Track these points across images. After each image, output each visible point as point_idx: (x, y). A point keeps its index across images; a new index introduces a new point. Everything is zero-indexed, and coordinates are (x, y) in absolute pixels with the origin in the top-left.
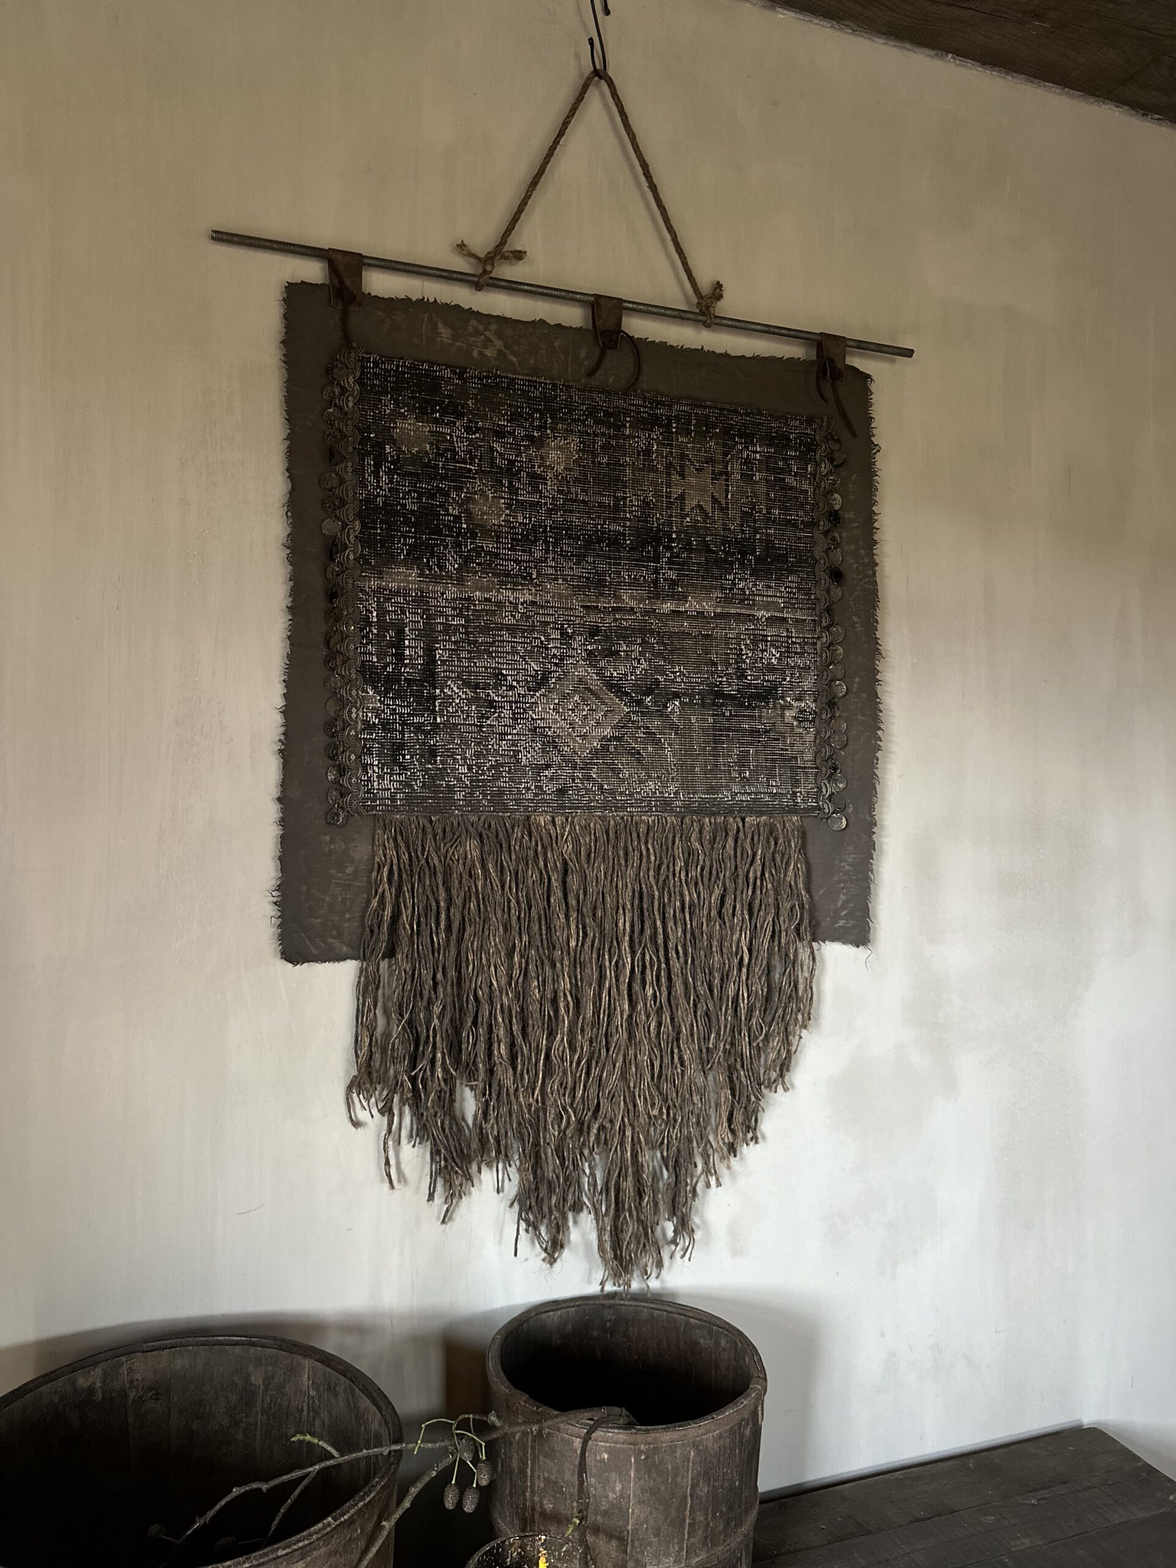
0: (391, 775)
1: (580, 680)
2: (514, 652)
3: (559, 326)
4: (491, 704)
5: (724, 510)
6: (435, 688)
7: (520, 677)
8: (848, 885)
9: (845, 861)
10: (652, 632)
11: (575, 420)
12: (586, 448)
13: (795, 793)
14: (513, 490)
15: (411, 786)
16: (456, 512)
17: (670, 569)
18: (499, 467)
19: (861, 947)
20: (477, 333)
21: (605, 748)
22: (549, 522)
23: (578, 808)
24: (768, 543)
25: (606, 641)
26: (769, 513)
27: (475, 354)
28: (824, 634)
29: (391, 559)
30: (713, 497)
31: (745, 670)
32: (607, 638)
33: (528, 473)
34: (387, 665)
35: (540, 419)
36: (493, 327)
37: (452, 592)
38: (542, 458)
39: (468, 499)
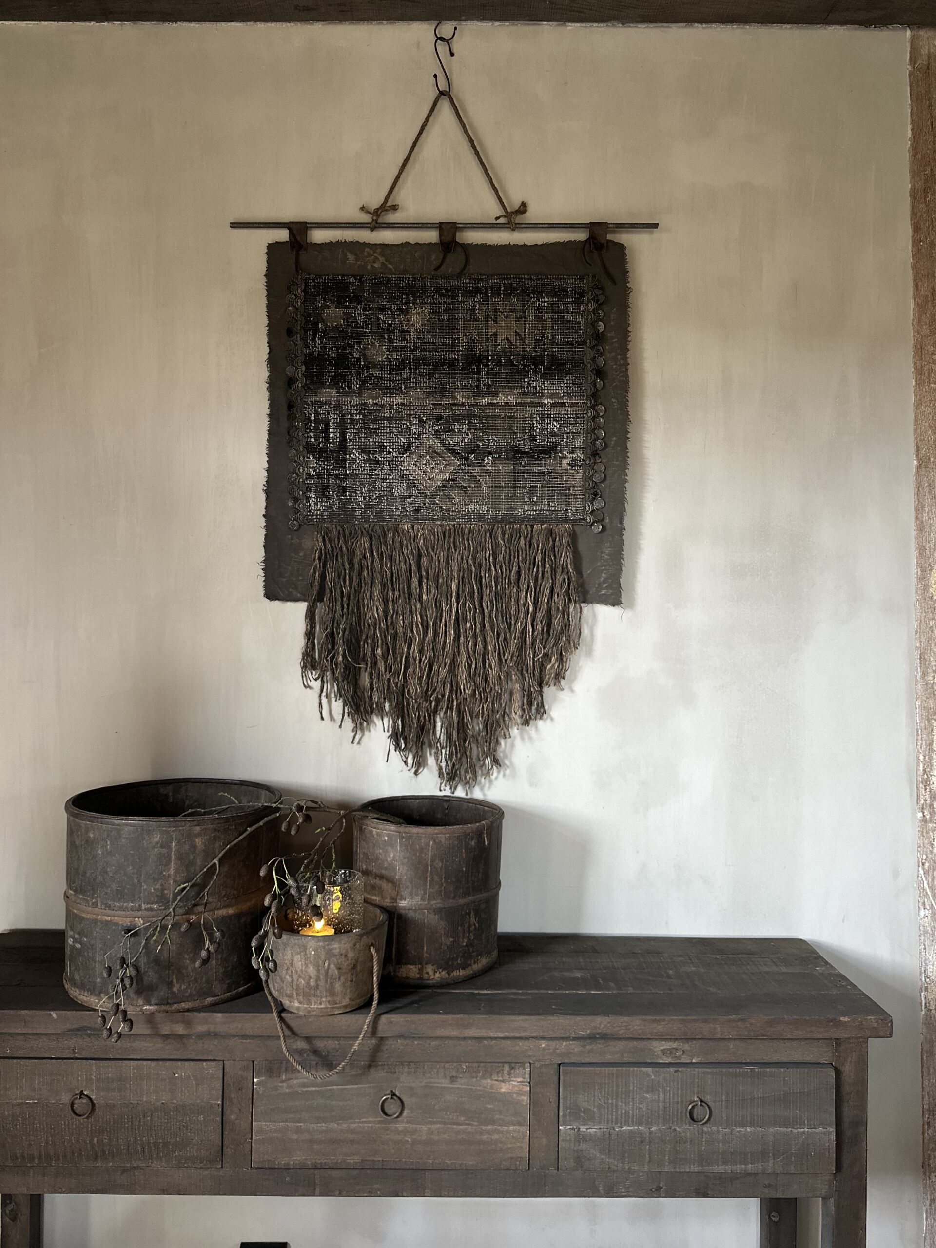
0: (322, 502)
1: (430, 447)
2: (391, 432)
3: (417, 244)
4: (378, 462)
5: (523, 340)
6: (346, 455)
7: (394, 447)
8: (608, 568)
9: (605, 553)
10: (475, 416)
11: (427, 297)
12: (434, 312)
13: (567, 510)
14: (390, 340)
15: (332, 508)
16: (358, 356)
17: (487, 378)
18: (382, 328)
19: (616, 607)
20: (370, 255)
21: (445, 486)
22: (412, 357)
23: (426, 520)
24: (553, 358)
25: (446, 423)
26: (553, 338)
27: (369, 267)
28: (589, 411)
29: (321, 384)
30: (516, 332)
31: (535, 436)
32: (447, 422)
33: (399, 330)
34: (320, 443)
35: (406, 298)
36: (379, 250)
37: (356, 401)
38: (408, 320)
39: (365, 348)
